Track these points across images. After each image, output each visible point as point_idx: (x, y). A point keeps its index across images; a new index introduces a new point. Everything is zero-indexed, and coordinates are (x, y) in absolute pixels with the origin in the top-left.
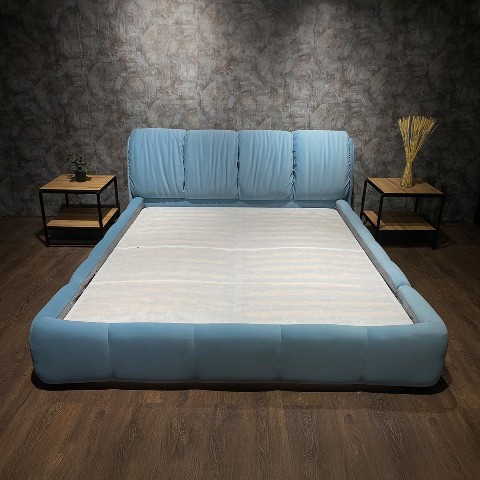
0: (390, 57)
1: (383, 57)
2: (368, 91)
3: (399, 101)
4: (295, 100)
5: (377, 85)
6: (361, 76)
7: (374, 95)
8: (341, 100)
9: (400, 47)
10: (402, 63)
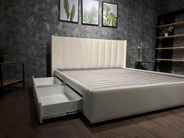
0: (128, 25)
1: (127, 25)
2: (123, 35)
3: (131, 38)
4: (103, 36)
5: (125, 33)
6: (121, 30)
7: (125, 36)
8: (116, 37)
9: (130, 23)
10: (131, 27)
